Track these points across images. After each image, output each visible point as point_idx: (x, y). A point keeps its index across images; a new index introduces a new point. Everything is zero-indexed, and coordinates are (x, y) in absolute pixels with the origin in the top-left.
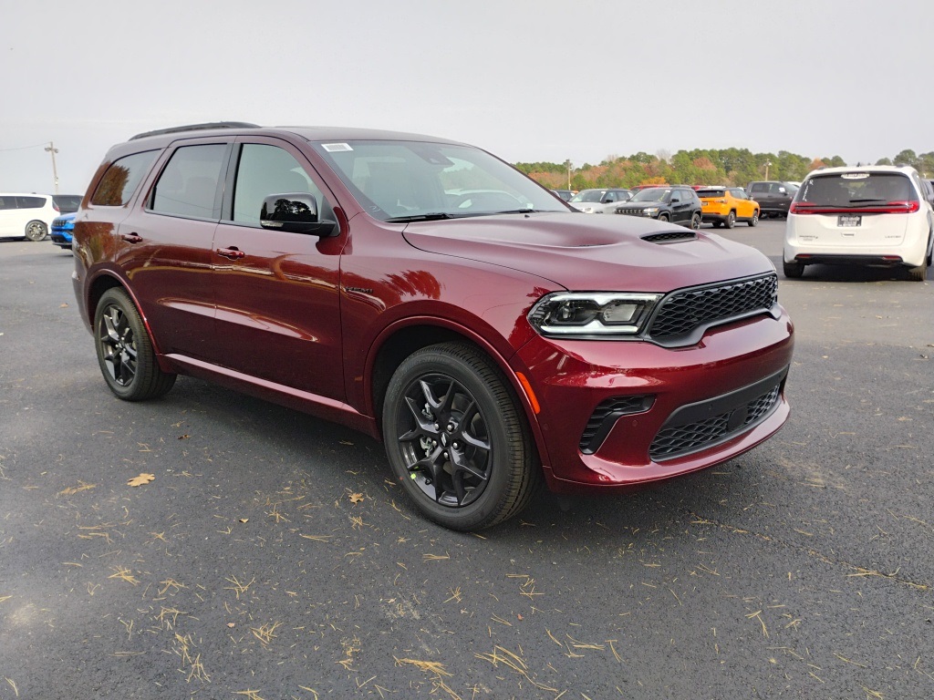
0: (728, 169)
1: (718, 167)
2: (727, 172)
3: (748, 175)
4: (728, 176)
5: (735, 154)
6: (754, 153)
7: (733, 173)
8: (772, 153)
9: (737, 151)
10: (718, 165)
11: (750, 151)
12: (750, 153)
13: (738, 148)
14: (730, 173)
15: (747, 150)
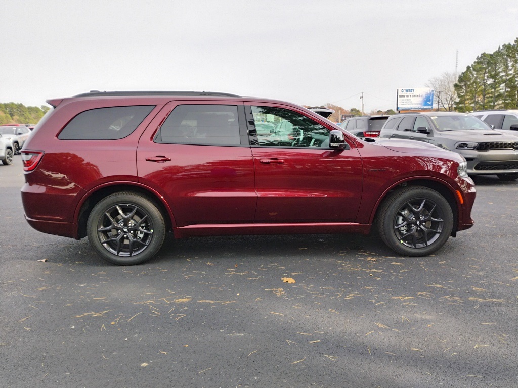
0: (12, 115)
1: (5, 114)
2: (11, 117)
3: (25, 119)
4: (13, 119)
5: (15, 106)
6: (26, 106)
7: (16, 117)
8: (37, 106)
9: (16, 105)
10: (5, 113)
11: (23, 104)
12: (24, 106)
13: (16, 103)
14: (14, 117)
15: (21, 104)
